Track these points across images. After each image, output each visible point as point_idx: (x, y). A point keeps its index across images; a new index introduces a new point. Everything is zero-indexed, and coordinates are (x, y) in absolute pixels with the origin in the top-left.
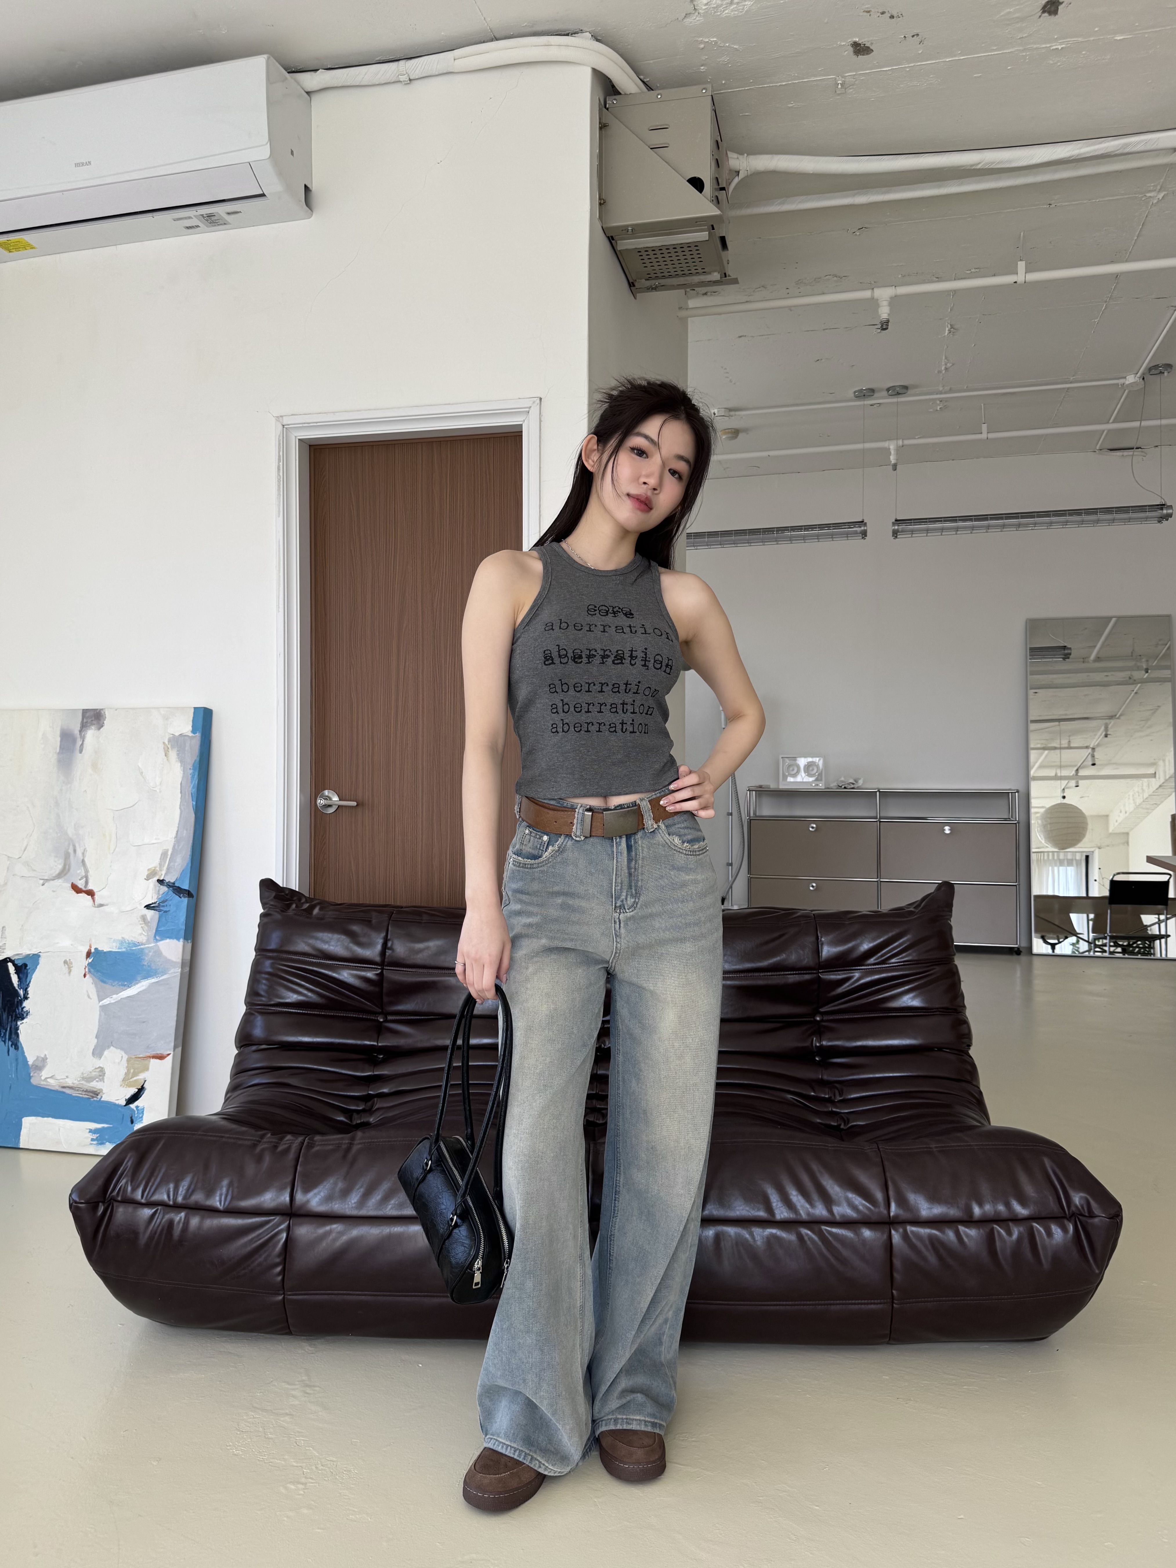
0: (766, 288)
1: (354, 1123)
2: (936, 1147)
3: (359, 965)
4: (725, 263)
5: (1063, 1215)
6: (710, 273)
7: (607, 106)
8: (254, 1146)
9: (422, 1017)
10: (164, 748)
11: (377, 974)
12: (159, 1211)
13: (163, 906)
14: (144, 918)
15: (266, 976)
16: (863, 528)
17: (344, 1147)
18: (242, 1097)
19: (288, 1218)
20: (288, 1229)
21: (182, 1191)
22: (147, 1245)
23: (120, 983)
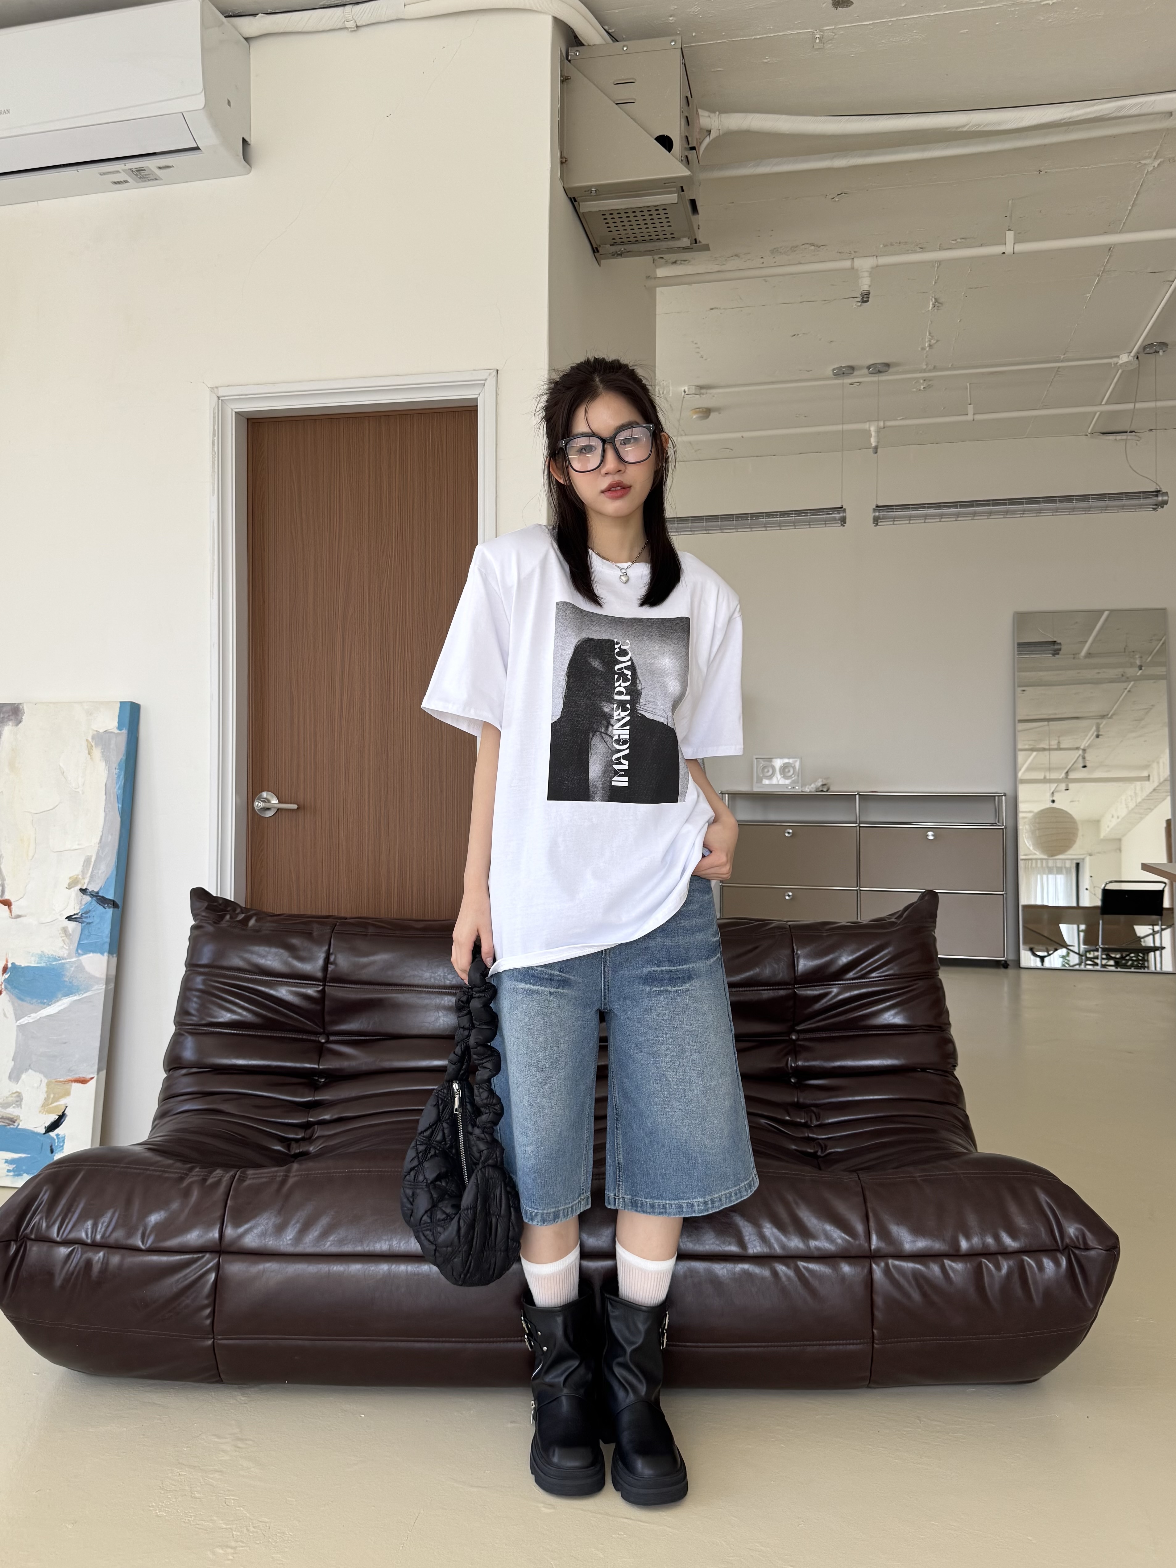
0: (739, 257)
1: (292, 1153)
2: (920, 1176)
3: (299, 981)
4: (696, 227)
5: (1058, 1248)
6: (679, 239)
7: (569, 58)
8: (181, 1179)
9: (368, 1038)
10: (87, 746)
11: (318, 992)
12: (76, 1250)
13: (86, 917)
14: (65, 930)
15: (197, 993)
16: (841, 515)
17: (279, 1179)
18: (170, 1125)
19: (218, 1255)
20: (218, 1268)
21: (100, 1228)
22: (63, 1287)
23: (39, 1001)
